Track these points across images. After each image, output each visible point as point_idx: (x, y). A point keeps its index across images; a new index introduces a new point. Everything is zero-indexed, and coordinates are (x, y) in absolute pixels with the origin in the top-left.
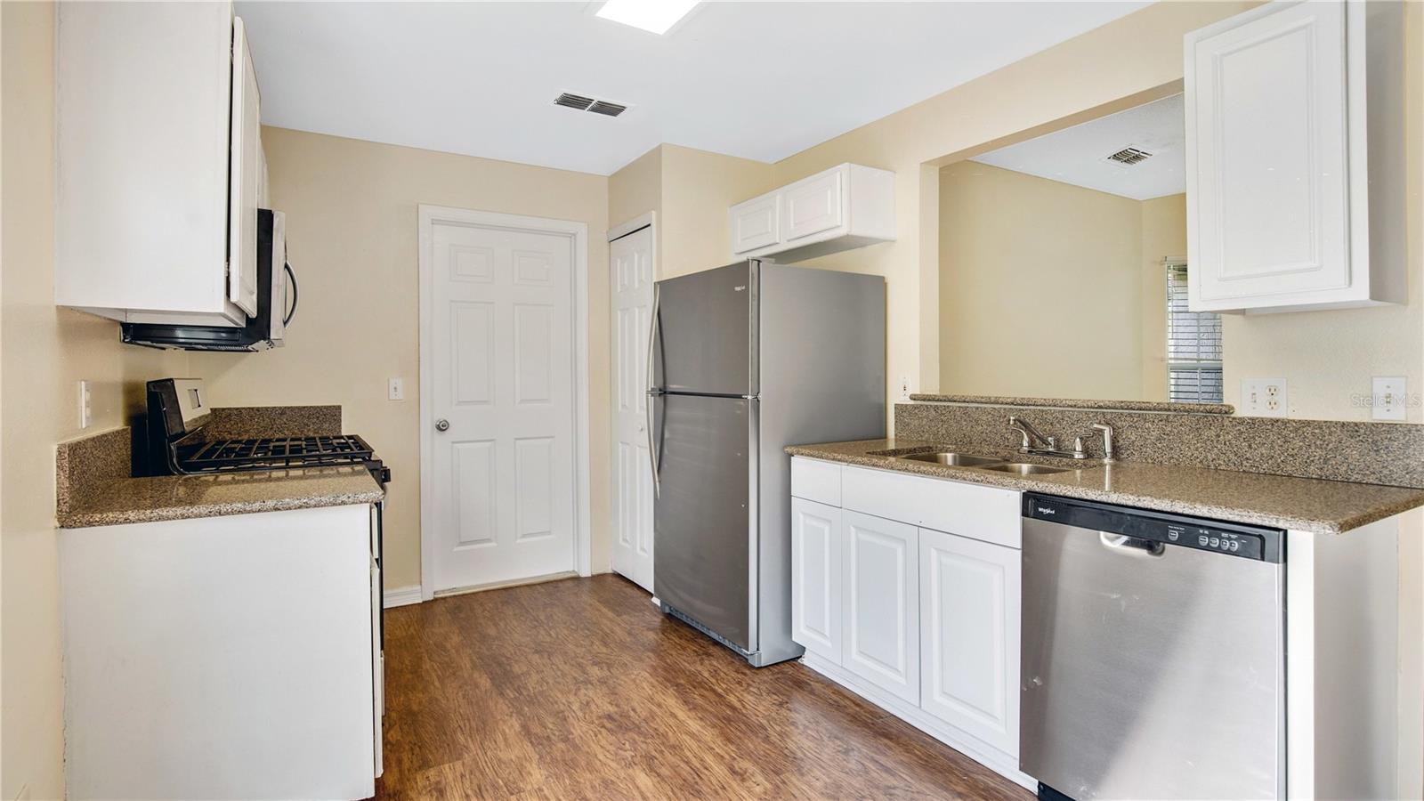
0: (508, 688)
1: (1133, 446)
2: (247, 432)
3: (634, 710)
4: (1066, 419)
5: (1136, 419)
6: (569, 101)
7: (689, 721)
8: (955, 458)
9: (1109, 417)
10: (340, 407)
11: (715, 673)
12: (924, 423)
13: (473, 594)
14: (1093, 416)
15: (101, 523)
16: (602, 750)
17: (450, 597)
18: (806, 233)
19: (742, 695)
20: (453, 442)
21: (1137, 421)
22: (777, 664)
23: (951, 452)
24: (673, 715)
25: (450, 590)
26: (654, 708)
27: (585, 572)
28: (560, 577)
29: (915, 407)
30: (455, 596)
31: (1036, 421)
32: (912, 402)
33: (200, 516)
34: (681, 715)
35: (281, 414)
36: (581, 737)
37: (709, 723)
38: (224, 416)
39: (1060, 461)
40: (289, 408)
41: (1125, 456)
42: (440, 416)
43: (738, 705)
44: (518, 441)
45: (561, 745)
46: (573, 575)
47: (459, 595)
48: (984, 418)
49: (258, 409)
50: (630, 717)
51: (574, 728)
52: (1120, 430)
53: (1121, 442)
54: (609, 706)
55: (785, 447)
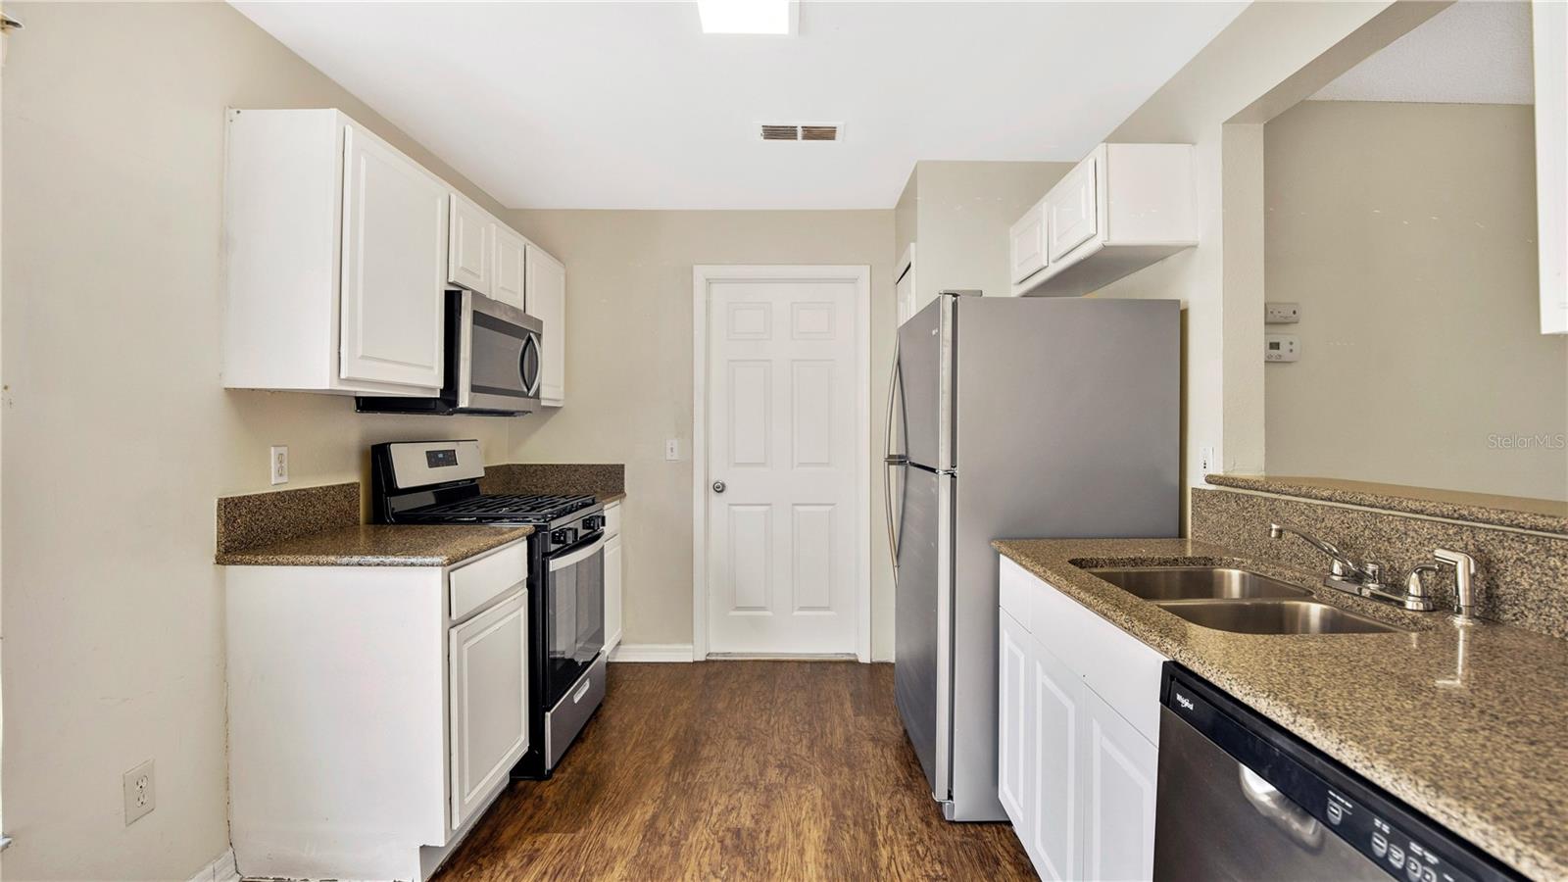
0: (680, 770)
1: (1525, 599)
2: (548, 486)
3: (768, 832)
4: (1412, 534)
5: (1530, 548)
6: (773, 133)
7: (811, 867)
8: (1243, 577)
9: (1481, 537)
10: (623, 466)
11: (893, 815)
12: (1223, 519)
13: (742, 661)
14: (1455, 534)
15: (241, 563)
16: (696, 868)
17: (721, 661)
18: (1068, 248)
19: (900, 852)
20: (730, 505)
21: (1532, 553)
22: (981, 823)
23: (1237, 568)
24: (802, 852)
25: (724, 654)
26: (790, 837)
27: (864, 658)
28: (839, 658)
29: (1214, 494)
30: (725, 661)
31: (1367, 532)
32: (1212, 487)
33: (304, 564)
34: (810, 854)
35: (576, 471)
36: (691, 846)
37: (830, 875)
38: (532, 471)
39: (1377, 610)
40: (581, 465)
41: (1509, 616)
42: (716, 477)
43: (884, 862)
44: (797, 508)
45: (666, 849)
46: (852, 658)
47: (730, 661)
48: (1296, 520)
49: (557, 466)
50: (757, 838)
51: (694, 834)
52: (1502, 566)
53: (1503, 588)
54: (749, 818)
55: (993, 540)
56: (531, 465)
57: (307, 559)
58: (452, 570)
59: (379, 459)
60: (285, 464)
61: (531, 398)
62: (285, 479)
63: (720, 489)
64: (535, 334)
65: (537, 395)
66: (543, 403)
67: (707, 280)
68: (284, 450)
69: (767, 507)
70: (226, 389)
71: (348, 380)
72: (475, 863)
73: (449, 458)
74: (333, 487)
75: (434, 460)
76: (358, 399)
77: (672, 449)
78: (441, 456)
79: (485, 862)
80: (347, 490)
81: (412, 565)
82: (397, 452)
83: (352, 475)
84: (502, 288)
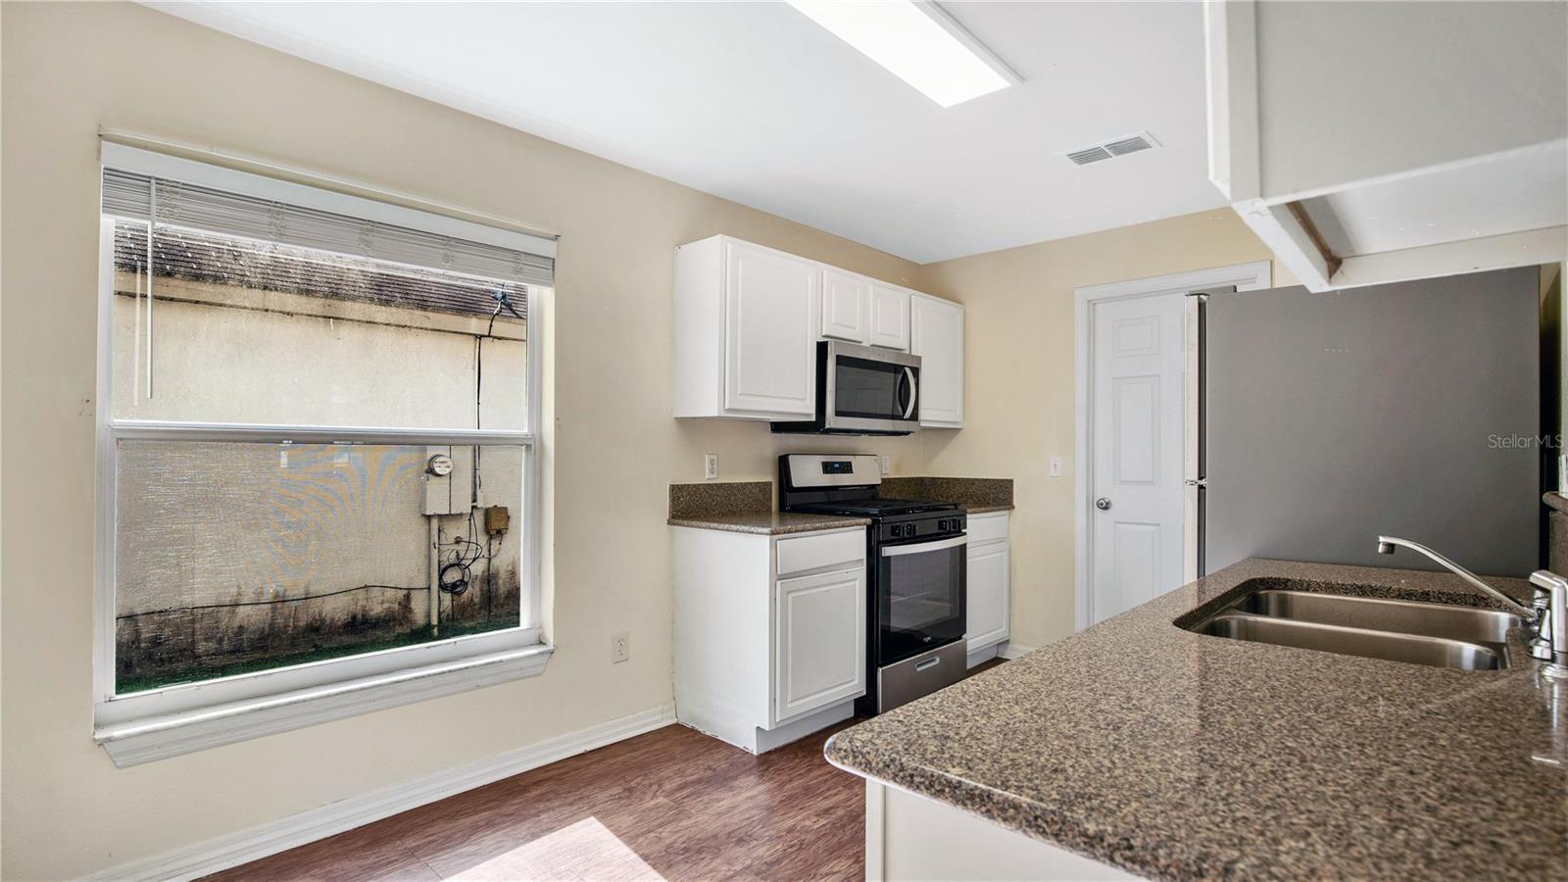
56: (939, 478)
57: (704, 524)
58: (779, 540)
59: (783, 465)
60: (715, 466)
61: (907, 420)
62: (715, 476)
63: (1105, 506)
64: (911, 368)
65: (915, 417)
66: (922, 424)
67: (1089, 301)
68: (715, 457)
69: (1155, 527)
70: (676, 418)
71: (730, 410)
72: (795, 753)
73: (846, 468)
74: (751, 484)
75: (828, 468)
76: (772, 423)
77: (1055, 465)
78: (837, 466)
79: (800, 754)
80: (764, 487)
81: (752, 533)
82: (795, 462)
83: (769, 477)
84: (881, 334)
